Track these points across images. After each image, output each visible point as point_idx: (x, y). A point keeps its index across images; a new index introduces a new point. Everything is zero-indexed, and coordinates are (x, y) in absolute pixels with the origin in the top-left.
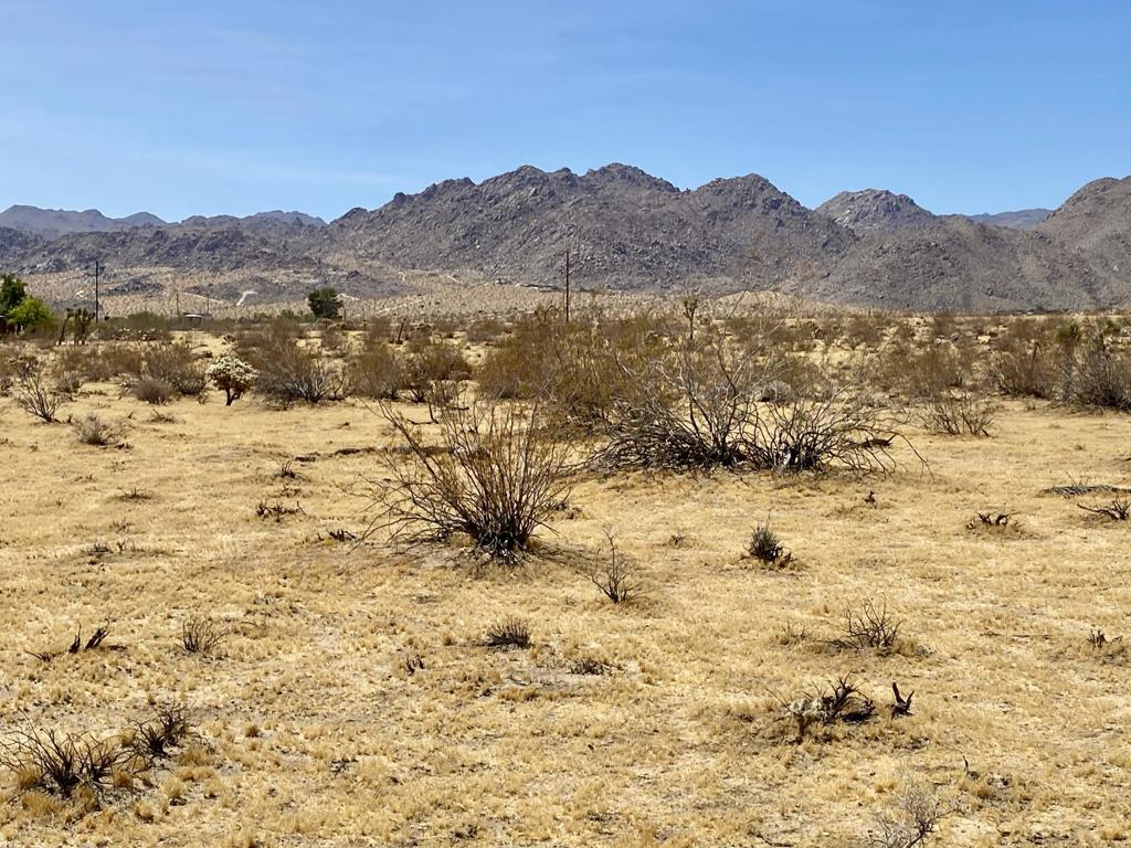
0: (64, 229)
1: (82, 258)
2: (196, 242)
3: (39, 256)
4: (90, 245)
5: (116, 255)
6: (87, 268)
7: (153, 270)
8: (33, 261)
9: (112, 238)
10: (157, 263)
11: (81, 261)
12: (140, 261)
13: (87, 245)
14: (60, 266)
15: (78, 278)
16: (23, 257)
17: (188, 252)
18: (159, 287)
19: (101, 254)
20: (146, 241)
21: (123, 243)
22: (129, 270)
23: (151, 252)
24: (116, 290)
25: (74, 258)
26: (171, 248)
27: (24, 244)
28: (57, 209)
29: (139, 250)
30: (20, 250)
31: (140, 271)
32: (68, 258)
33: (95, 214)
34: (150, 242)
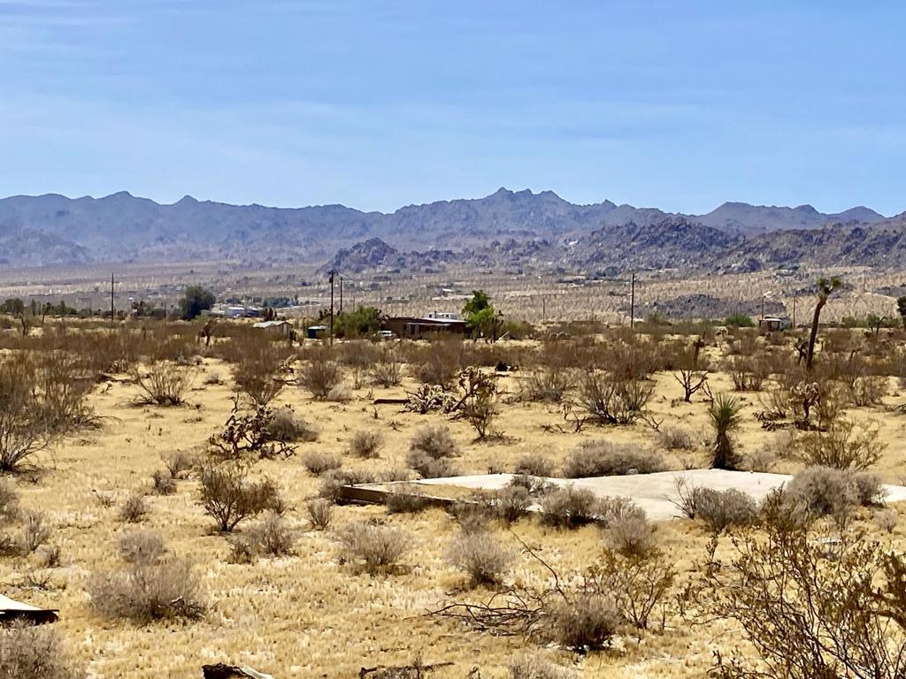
0: (773, 226)
1: (778, 258)
2: (896, 239)
3: (734, 257)
4: (785, 245)
5: (812, 254)
6: (780, 268)
7: (848, 270)
8: (728, 260)
9: (807, 236)
10: (853, 262)
11: (775, 260)
12: (836, 259)
13: (782, 244)
14: (754, 266)
15: (770, 278)
16: (719, 257)
17: (887, 251)
18: (850, 288)
19: (795, 252)
20: (844, 239)
21: (820, 242)
22: (823, 270)
23: (848, 250)
24: (803, 290)
25: (769, 258)
26: (869, 246)
27: (724, 244)
28: (770, 206)
29: (835, 248)
30: (719, 250)
31: (833, 271)
32: (762, 258)
33: (808, 209)
34: (848, 240)
